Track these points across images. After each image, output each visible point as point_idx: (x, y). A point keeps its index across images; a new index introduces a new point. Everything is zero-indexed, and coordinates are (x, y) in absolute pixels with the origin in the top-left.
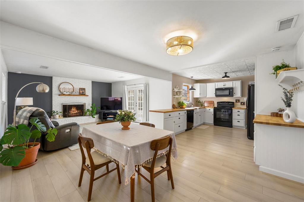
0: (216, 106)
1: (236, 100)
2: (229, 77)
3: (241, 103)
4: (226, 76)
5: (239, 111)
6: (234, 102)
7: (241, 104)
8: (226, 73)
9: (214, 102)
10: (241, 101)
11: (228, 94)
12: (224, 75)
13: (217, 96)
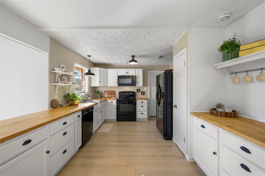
0: (117, 96)
1: (137, 89)
2: (136, 61)
3: (142, 92)
4: (133, 60)
5: (143, 102)
6: (135, 92)
7: (142, 94)
8: (133, 56)
9: (115, 91)
10: (142, 91)
11: (132, 83)
12: (131, 59)
13: (120, 85)
